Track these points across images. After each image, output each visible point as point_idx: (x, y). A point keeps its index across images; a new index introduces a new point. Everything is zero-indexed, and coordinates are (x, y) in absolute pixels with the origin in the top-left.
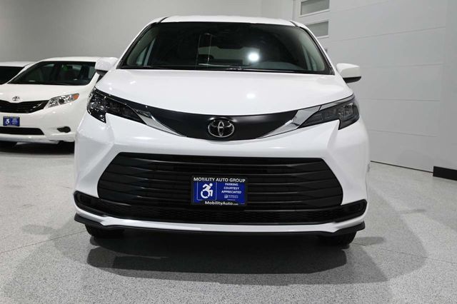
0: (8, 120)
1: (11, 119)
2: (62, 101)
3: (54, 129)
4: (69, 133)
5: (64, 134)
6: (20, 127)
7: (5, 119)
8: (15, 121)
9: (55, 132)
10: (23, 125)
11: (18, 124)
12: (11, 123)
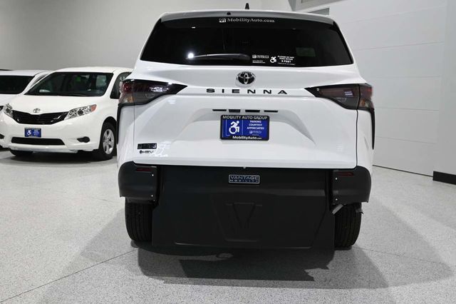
0: (29, 131)
1: (33, 130)
2: (81, 113)
3: (74, 139)
4: (89, 143)
5: (83, 143)
6: (42, 137)
7: (26, 130)
8: (36, 132)
9: (75, 142)
10: (44, 136)
11: (40, 135)
12: (32, 134)
